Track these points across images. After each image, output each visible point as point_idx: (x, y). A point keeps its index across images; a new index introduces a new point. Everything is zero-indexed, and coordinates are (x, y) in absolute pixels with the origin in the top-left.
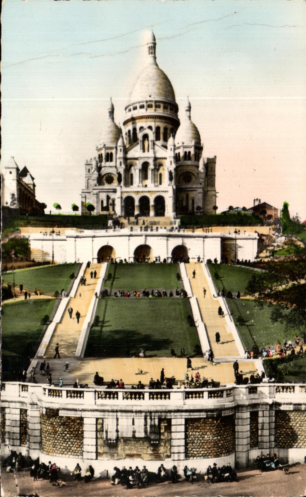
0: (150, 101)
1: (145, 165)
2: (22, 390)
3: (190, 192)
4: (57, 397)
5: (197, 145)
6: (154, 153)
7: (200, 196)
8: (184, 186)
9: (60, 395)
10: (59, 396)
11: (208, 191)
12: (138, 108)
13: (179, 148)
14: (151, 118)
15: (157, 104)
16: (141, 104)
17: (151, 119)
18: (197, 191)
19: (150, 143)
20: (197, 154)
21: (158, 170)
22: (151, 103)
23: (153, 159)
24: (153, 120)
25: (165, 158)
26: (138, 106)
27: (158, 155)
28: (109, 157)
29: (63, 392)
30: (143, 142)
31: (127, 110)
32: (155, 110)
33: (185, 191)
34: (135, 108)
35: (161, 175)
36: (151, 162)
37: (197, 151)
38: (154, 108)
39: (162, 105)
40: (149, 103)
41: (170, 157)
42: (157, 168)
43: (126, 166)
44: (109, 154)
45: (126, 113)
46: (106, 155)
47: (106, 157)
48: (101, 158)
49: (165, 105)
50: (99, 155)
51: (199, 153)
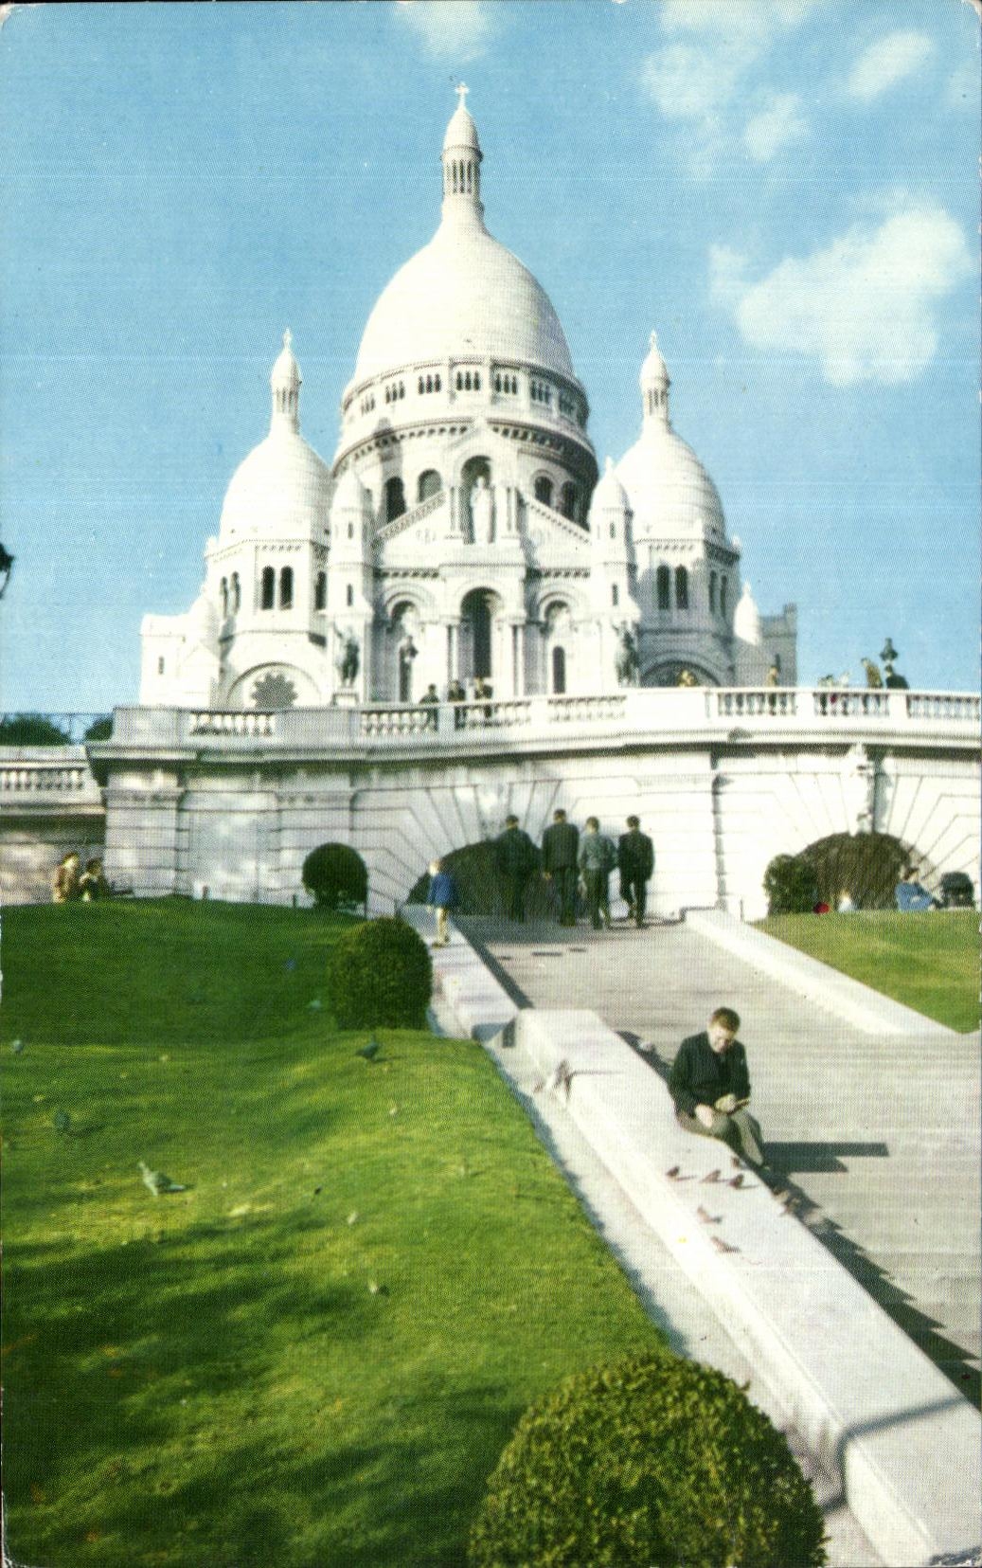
0: (469, 361)
1: (477, 607)
5: (714, 540)
6: (527, 545)
12: (411, 390)
15: (503, 373)
16: (424, 373)
19: (501, 495)
20: (720, 585)
21: (545, 630)
22: (472, 369)
23: (522, 572)
25: (582, 573)
26: (410, 382)
27: (544, 560)
28: (277, 588)
30: (467, 489)
32: (494, 400)
34: (396, 394)
35: (559, 654)
36: (509, 587)
37: (719, 567)
38: (486, 388)
39: (523, 381)
40: (463, 369)
41: (606, 566)
42: (542, 618)
43: (378, 606)
44: (278, 577)
45: (351, 419)
46: (260, 577)
47: (261, 588)
48: (232, 595)
49: (538, 380)
50: (224, 581)
51: (725, 579)
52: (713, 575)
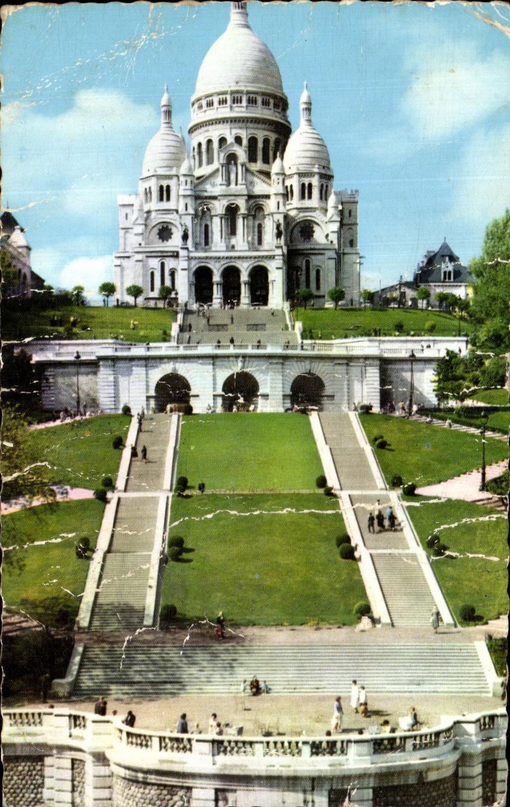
0: (237, 92)
1: (231, 212)
2: (75, 726)
3: (313, 257)
4: (144, 748)
5: (323, 171)
6: (247, 186)
7: (332, 264)
8: (300, 247)
9: (149, 743)
10: (147, 746)
11: (344, 254)
12: (216, 104)
13: (291, 176)
14: (239, 121)
15: (252, 97)
16: (220, 96)
17: (240, 124)
18: (326, 256)
19: (240, 168)
20: (324, 188)
21: (255, 218)
22: (238, 95)
23: (245, 198)
24: (243, 125)
25: (268, 197)
26: (216, 99)
27: (254, 191)
28: (164, 193)
29: (153, 739)
30: (228, 165)
31: (196, 106)
32: (247, 108)
33: (303, 254)
34: (210, 104)
35: (260, 226)
36: (242, 203)
37: (324, 181)
38: (244, 103)
39: (259, 99)
40: (235, 95)
41: (276, 194)
42: (253, 213)
43: (196, 210)
44: (165, 188)
45: (194, 111)
46: (159, 189)
47: (159, 193)
48: (149, 195)
49: (265, 97)
50: (146, 189)
51: (327, 186)
52: (322, 186)
